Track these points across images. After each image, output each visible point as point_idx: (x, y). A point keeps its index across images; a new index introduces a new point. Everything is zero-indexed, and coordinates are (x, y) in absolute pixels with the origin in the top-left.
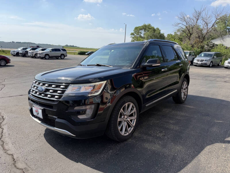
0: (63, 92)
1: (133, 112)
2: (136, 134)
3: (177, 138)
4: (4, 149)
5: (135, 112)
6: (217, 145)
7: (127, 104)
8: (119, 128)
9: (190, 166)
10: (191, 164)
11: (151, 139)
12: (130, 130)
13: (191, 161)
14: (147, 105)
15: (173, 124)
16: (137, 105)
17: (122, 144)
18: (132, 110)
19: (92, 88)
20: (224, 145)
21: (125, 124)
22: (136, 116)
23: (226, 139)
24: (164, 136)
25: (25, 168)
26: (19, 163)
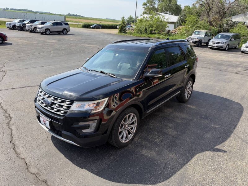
0: (68, 108)
1: (134, 120)
2: (136, 139)
3: (173, 144)
4: (16, 153)
5: (135, 121)
6: (207, 153)
7: (127, 116)
8: (120, 137)
9: (177, 174)
10: (179, 172)
11: (148, 144)
12: (130, 136)
13: (179, 170)
14: (148, 112)
15: (172, 128)
16: (138, 114)
17: (122, 150)
18: (133, 119)
19: (95, 105)
20: (212, 153)
21: (125, 133)
22: (136, 124)
23: (215, 147)
24: (162, 141)
25: (38, 173)
26: (32, 168)
